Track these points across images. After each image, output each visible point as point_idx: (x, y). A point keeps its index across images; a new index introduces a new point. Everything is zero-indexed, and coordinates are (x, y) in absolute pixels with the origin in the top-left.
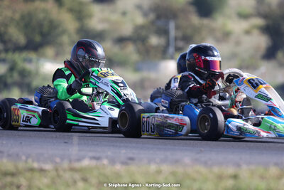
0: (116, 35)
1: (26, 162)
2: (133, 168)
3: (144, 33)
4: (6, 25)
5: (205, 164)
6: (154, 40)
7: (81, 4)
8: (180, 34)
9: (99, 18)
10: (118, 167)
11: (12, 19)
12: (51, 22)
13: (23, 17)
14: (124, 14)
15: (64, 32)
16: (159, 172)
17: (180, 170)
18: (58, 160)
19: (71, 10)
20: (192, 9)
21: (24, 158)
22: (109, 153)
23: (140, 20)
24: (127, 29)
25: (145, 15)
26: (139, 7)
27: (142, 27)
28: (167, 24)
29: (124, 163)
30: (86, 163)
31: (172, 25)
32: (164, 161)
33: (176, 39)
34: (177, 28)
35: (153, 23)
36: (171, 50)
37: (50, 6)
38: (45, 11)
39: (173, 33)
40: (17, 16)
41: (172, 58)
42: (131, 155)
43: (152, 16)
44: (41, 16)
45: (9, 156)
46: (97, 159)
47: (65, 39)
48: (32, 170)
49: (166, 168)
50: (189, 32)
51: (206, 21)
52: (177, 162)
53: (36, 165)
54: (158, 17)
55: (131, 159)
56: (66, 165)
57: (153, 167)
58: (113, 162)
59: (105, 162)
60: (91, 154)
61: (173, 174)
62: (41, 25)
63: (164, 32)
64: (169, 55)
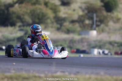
0: (71, 19)
1: (33, 73)
3: (83, 19)
6: (87, 22)
7: (56, 6)
8: (98, 19)
9: (63, 12)
14: (74, 10)
15: (48, 18)
16: (90, 78)
17: (99, 77)
19: (51, 9)
20: (104, 8)
22: (68, 70)
23: (81, 13)
24: (75, 17)
25: (83, 11)
26: (81, 8)
27: (82, 16)
28: (93, 15)
30: (59, 74)
31: (95, 15)
32: (92, 73)
33: (96, 21)
34: (97, 17)
35: (86, 14)
36: (95, 26)
38: (40, 9)
39: (95, 19)
40: (28, 11)
41: (95, 30)
42: (78, 71)
43: (86, 12)
45: (26, 71)
46: (63, 72)
47: (49, 21)
48: (35, 77)
49: (93, 76)
50: (102, 18)
51: (109, 14)
52: (97, 74)
54: (89, 12)
57: (87, 76)
58: (70, 73)
59: (67, 73)
60: (61, 70)
61: (96, 79)
63: (91, 18)
64: (93, 28)
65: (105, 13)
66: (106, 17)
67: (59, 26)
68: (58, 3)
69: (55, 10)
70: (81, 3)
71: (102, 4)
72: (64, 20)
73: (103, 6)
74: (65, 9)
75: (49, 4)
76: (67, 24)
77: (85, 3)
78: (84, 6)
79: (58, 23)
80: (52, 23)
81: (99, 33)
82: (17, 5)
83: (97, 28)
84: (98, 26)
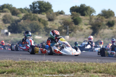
1: (32, 61)
3: (61, 29)
6: (63, 31)
7: (45, 21)
8: (70, 29)
9: (50, 25)
11: (28, 25)
12: (37, 25)
13: (30, 24)
14: (56, 24)
15: (41, 28)
17: (71, 63)
19: (42, 23)
20: (73, 23)
22: (53, 59)
23: (60, 25)
25: (61, 24)
26: (60, 22)
27: (60, 27)
28: (67, 27)
32: (67, 61)
33: (69, 30)
34: (69, 27)
35: (63, 26)
36: (68, 33)
37: (37, 22)
39: (68, 29)
40: (29, 24)
41: (68, 35)
42: (58, 59)
43: (63, 25)
44: (35, 24)
47: (41, 30)
48: (33, 63)
50: (72, 28)
51: (76, 26)
52: (70, 61)
54: (64, 25)
58: (54, 61)
60: (48, 59)
61: (69, 64)
62: (35, 27)
63: (66, 29)
64: (67, 34)
65: (74, 25)
66: (75, 28)
67: (47, 33)
68: (46, 19)
69: (45, 23)
70: (60, 19)
71: (72, 20)
73: (73, 21)
74: (50, 23)
75: (41, 20)
77: (62, 19)
78: (61, 21)
79: (46, 32)
80: (43, 31)
81: (70, 37)
82: (22, 21)
83: (69, 34)
84: (70, 33)
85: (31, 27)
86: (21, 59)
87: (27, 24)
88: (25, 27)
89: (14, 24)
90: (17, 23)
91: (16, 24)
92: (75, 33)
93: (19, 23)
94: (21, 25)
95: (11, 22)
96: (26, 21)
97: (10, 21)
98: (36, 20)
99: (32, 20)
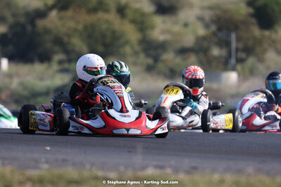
0: (178, 46)
1: (91, 170)
2: (197, 177)
3: (205, 44)
4: (69, 36)
5: (268, 173)
6: (216, 52)
7: (143, 15)
8: (241, 46)
9: (161, 28)
10: (182, 176)
11: (75, 30)
12: (114, 32)
13: (86, 28)
14: (186, 25)
15: (127, 42)
16: (222, 181)
17: (243, 179)
18: (122, 169)
19: (133, 22)
20: (254, 20)
21: (88, 166)
22: (173, 163)
23: (201, 31)
24: (189, 40)
25: (207, 26)
26: (201, 19)
27: (204, 38)
28: (229, 36)
29: (188, 172)
30: (150, 171)
31: (233, 36)
32: (227, 170)
33: (237, 50)
34: (238, 39)
35: (214, 34)
36: (233, 61)
37: (112, 17)
38: (107, 22)
39: (234, 45)
40: (80, 27)
41: (234, 69)
43: (213, 28)
44: (104, 26)
45: (74, 164)
46: (161, 167)
47: (128, 50)
48: (96, 178)
49: (229, 178)
50: (250, 43)
51: (267, 33)
52: (239, 171)
53: (100, 173)
54: (220, 29)
55: (195, 168)
56: (130, 173)
57: (216, 177)
58: (176, 171)
59: (169, 171)
60: (155, 163)
61: (237, 183)
62: (103, 36)
63: (226, 44)
64: (230, 66)
65: (256, 31)
66: (259, 42)
67: (150, 61)
68: (148, 8)
69: (142, 24)
70: (203, 8)
71: (251, 10)
72: (162, 47)
73: (252, 15)
74: (164, 22)
75: (128, 12)
76: (169, 57)
77: (210, 8)
78: (208, 15)
79: (148, 55)
80: (136, 53)
81: (243, 77)
82: (54, 13)
83: (239, 67)
84: (240, 61)
85: (89, 37)
86: (47, 162)
87: (71, 24)
88: (66, 39)
89: (23, 27)
90: (32, 23)
91: (29, 28)
92: (261, 60)
93: (41, 23)
94: (47, 31)
95: (11, 20)
96: (69, 13)
97: (8, 14)
98: (107, 11)
99: (94, 10)
